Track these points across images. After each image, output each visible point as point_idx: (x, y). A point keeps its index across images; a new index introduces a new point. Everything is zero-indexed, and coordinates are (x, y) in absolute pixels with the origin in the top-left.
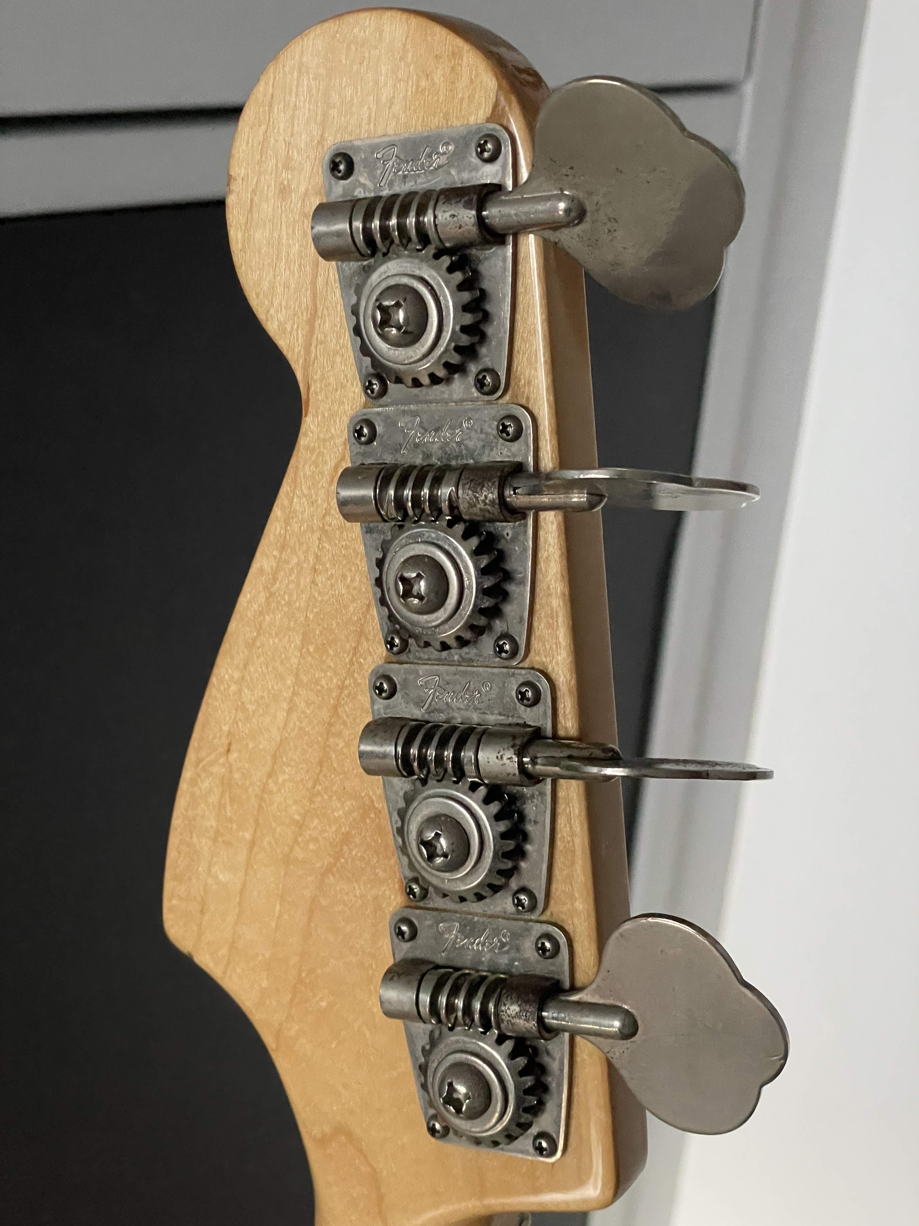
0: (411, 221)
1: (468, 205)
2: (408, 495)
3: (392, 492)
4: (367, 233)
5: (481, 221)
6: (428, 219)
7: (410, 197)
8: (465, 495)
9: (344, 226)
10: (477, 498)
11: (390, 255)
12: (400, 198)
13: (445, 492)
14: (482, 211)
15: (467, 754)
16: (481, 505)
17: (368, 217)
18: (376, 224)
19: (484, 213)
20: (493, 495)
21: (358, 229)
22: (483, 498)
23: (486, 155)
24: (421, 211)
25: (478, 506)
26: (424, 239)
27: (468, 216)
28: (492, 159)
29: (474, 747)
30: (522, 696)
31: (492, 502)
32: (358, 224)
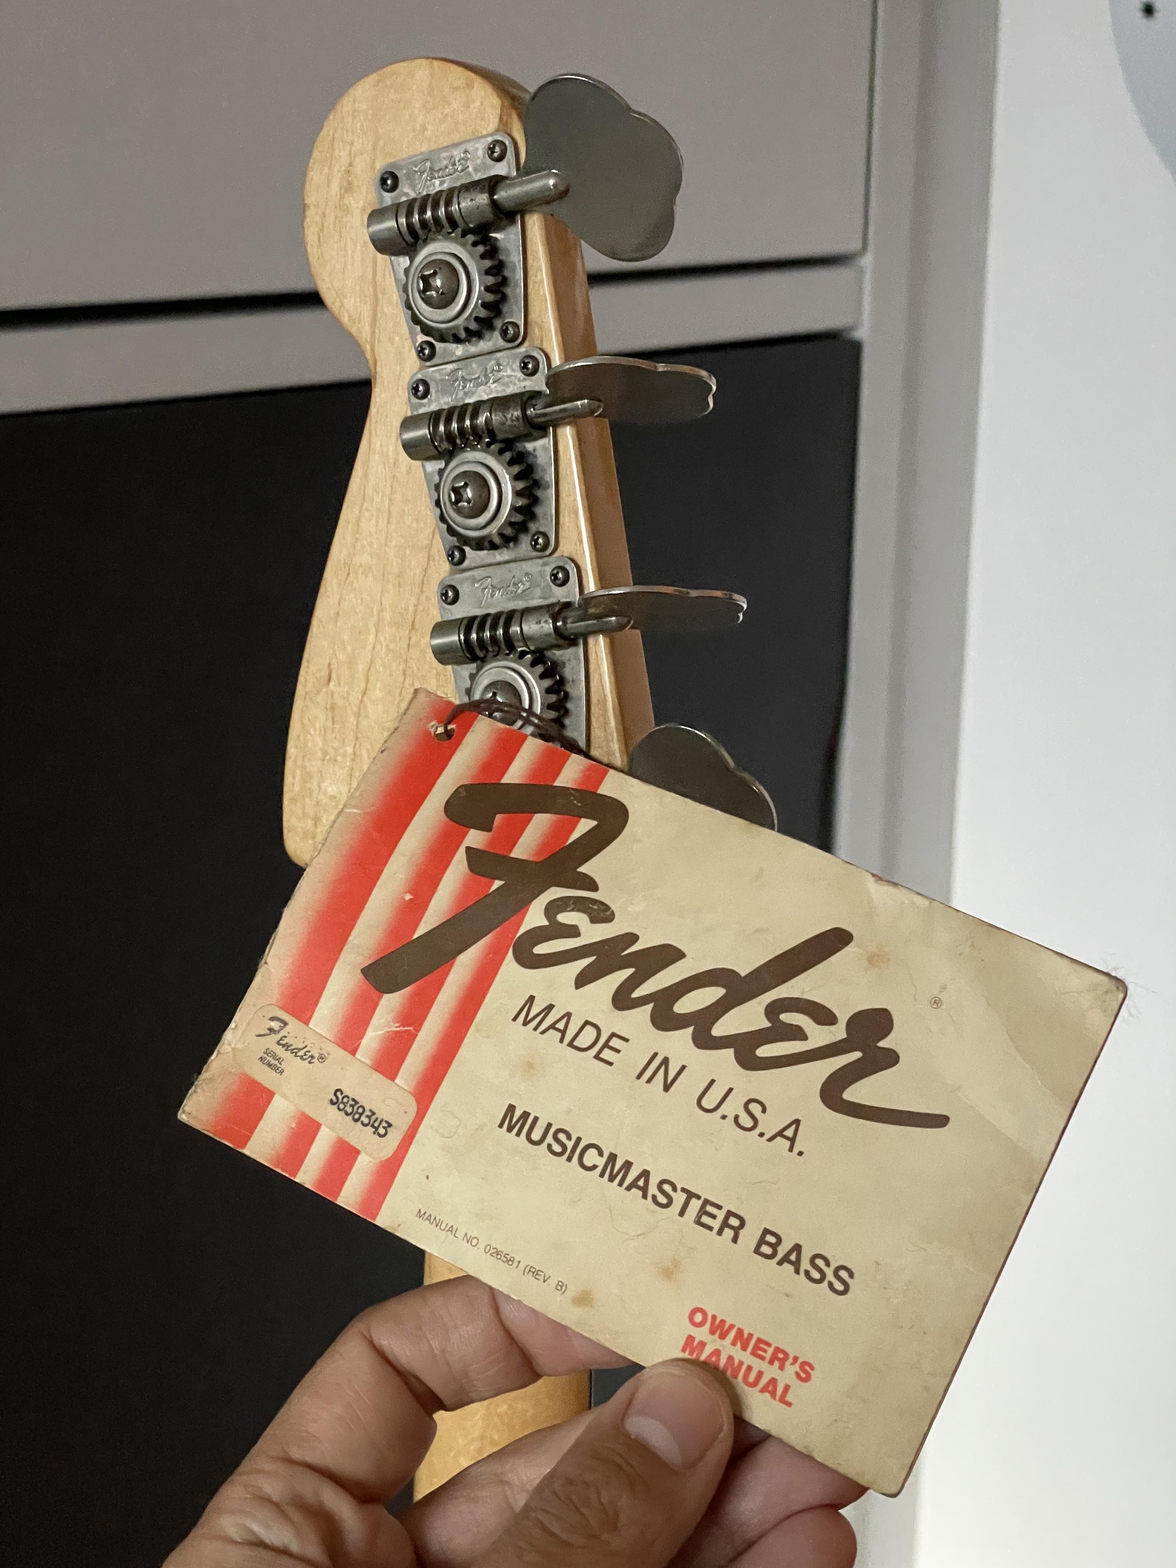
0: (442, 212)
1: (482, 191)
2: (454, 428)
3: (442, 428)
4: (410, 225)
5: (494, 204)
6: (454, 208)
7: (439, 195)
8: (496, 418)
9: (392, 224)
10: (505, 417)
11: (428, 241)
12: (432, 196)
13: (481, 420)
14: (494, 195)
15: (515, 629)
16: (509, 423)
17: (409, 215)
18: (416, 217)
19: (495, 197)
20: (517, 413)
21: (402, 224)
22: (510, 416)
23: (496, 155)
24: (448, 203)
25: (507, 423)
26: (453, 224)
27: (482, 199)
28: (500, 159)
29: (519, 622)
30: (554, 577)
31: (518, 418)
32: (403, 220)
